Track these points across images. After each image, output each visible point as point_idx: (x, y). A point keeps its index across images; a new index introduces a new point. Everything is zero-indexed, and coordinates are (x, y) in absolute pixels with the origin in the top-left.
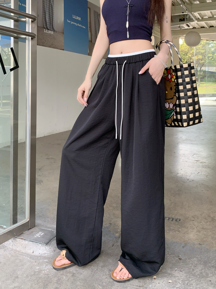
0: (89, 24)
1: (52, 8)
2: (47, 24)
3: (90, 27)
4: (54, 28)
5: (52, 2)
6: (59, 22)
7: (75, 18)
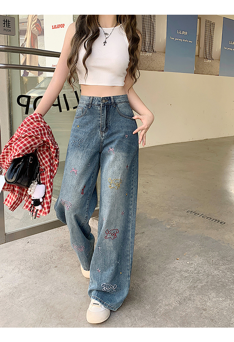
0: (197, 37)
1: (153, 26)
2: (146, 45)
3: (199, 41)
4: (154, 48)
5: (153, 20)
6: (160, 41)
7: (181, 33)
